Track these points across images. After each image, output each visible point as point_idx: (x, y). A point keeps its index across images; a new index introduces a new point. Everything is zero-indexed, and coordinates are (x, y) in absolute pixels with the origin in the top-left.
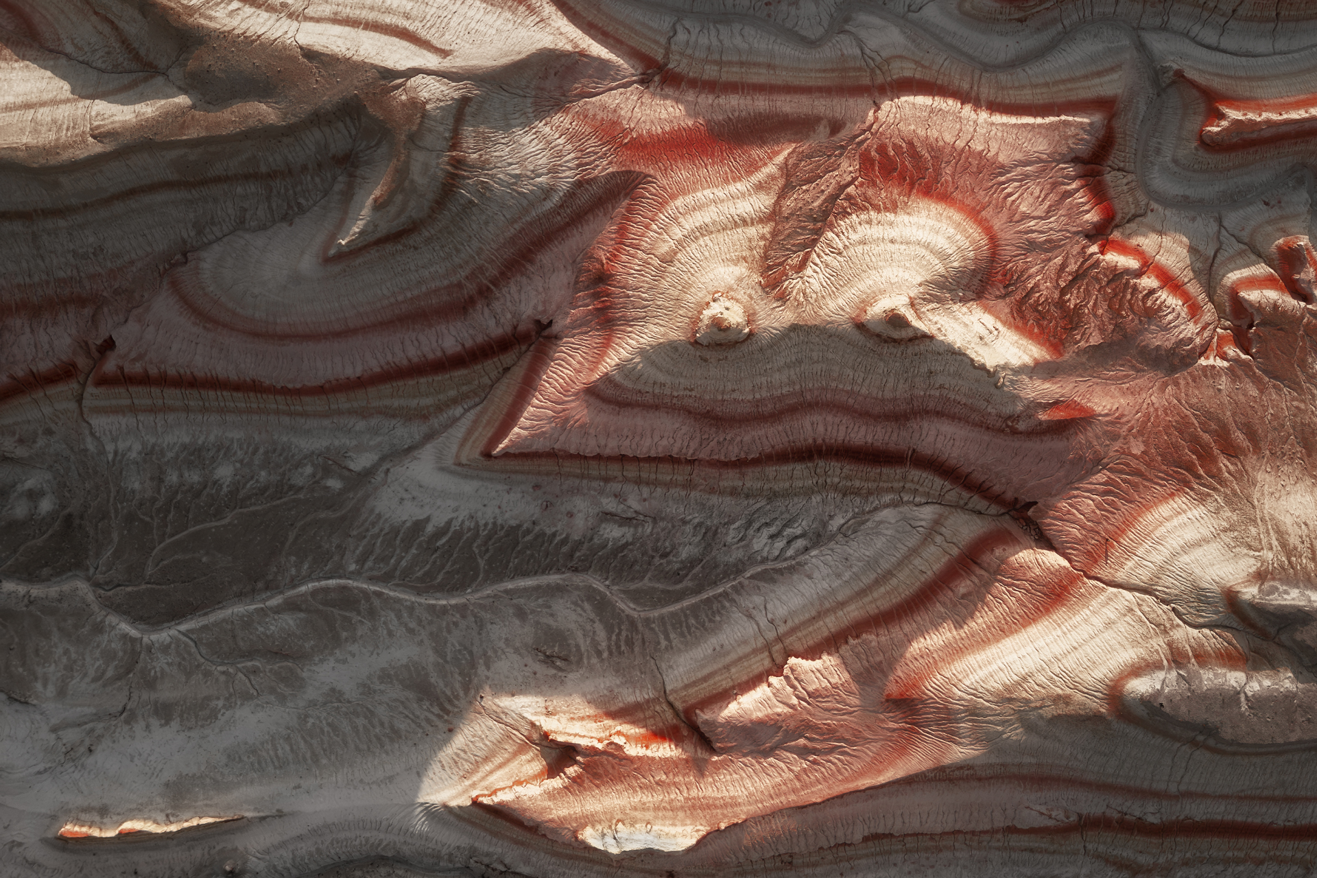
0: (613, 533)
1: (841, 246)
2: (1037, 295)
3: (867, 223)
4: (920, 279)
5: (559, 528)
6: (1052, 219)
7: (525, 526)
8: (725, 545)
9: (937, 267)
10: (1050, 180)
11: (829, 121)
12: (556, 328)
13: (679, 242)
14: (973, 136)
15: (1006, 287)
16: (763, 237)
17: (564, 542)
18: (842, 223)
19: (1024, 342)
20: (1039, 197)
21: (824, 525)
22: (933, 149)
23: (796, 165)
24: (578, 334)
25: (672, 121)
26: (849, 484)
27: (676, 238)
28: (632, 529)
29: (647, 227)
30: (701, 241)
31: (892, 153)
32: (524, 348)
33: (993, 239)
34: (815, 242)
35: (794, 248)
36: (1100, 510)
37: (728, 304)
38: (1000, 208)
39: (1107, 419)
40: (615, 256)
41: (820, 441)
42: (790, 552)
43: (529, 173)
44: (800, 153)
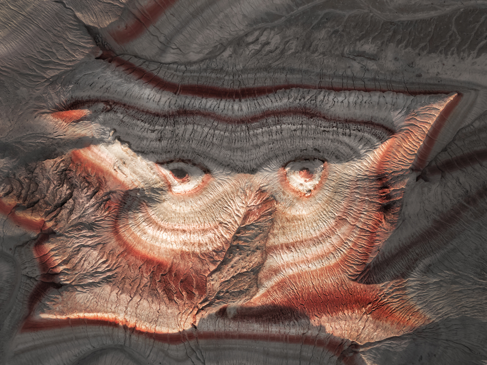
0: (369, 48)
1: (220, 229)
2: (88, 194)
3: (201, 244)
4: (165, 204)
5: (403, 51)
6: (77, 245)
7: (425, 52)
8: (298, 38)
9: (153, 213)
10: (77, 272)
11: (227, 317)
12: (414, 175)
13: (333, 233)
14: (128, 304)
15: (109, 199)
16: (274, 235)
17: (400, 42)
18: (219, 245)
19: (98, 162)
20: (85, 260)
21: (235, 52)
22: (155, 295)
23: (250, 287)
24: (399, 172)
25: (337, 318)
26: (218, 75)
27: (336, 236)
28: (357, 49)
29: (355, 244)
30: (318, 233)
31: (184, 293)
32: (434, 164)
33: (116, 231)
34: (238, 232)
35: (253, 227)
36: (52, 52)
37: (301, 188)
38: (111, 253)
39: (43, 111)
40: (376, 224)
41: (237, 100)
42: (257, 33)
43: (444, 285)
44: (248, 295)
